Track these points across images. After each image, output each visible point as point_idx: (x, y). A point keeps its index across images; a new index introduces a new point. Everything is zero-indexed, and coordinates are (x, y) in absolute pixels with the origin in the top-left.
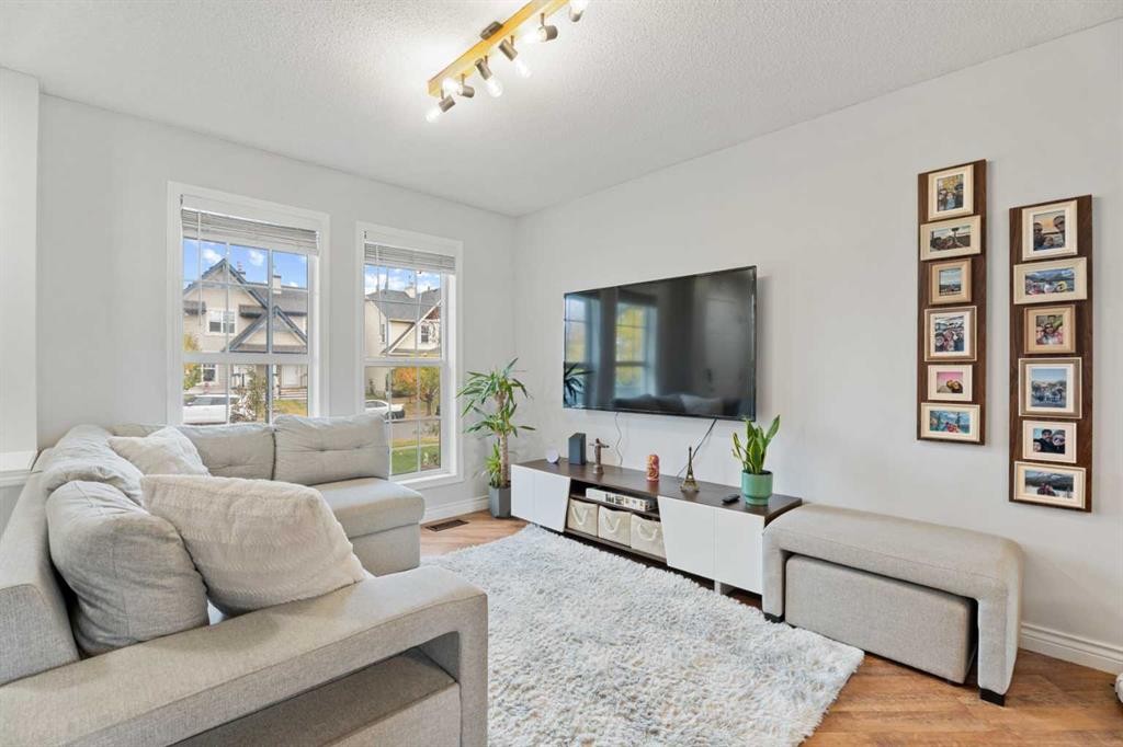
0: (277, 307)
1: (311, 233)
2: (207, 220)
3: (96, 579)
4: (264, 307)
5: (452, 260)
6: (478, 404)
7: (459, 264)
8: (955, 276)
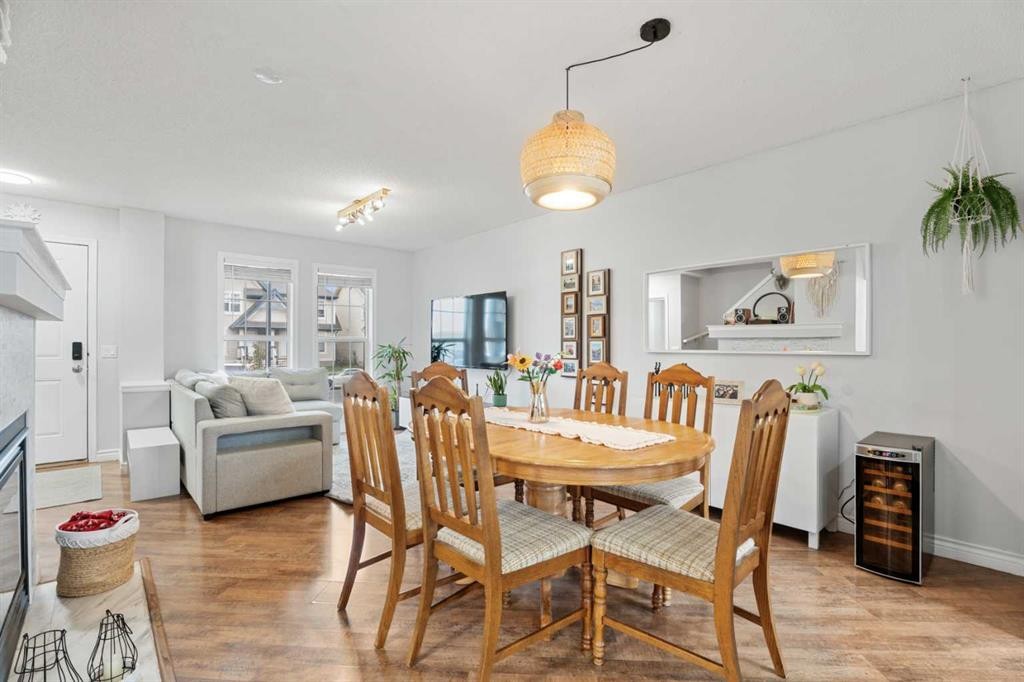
0: (275, 290)
1: (288, 271)
2: (236, 269)
3: (220, 400)
4: (265, 290)
5: (370, 280)
6: (385, 363)
7: (374, 281)
8: (571, 301)
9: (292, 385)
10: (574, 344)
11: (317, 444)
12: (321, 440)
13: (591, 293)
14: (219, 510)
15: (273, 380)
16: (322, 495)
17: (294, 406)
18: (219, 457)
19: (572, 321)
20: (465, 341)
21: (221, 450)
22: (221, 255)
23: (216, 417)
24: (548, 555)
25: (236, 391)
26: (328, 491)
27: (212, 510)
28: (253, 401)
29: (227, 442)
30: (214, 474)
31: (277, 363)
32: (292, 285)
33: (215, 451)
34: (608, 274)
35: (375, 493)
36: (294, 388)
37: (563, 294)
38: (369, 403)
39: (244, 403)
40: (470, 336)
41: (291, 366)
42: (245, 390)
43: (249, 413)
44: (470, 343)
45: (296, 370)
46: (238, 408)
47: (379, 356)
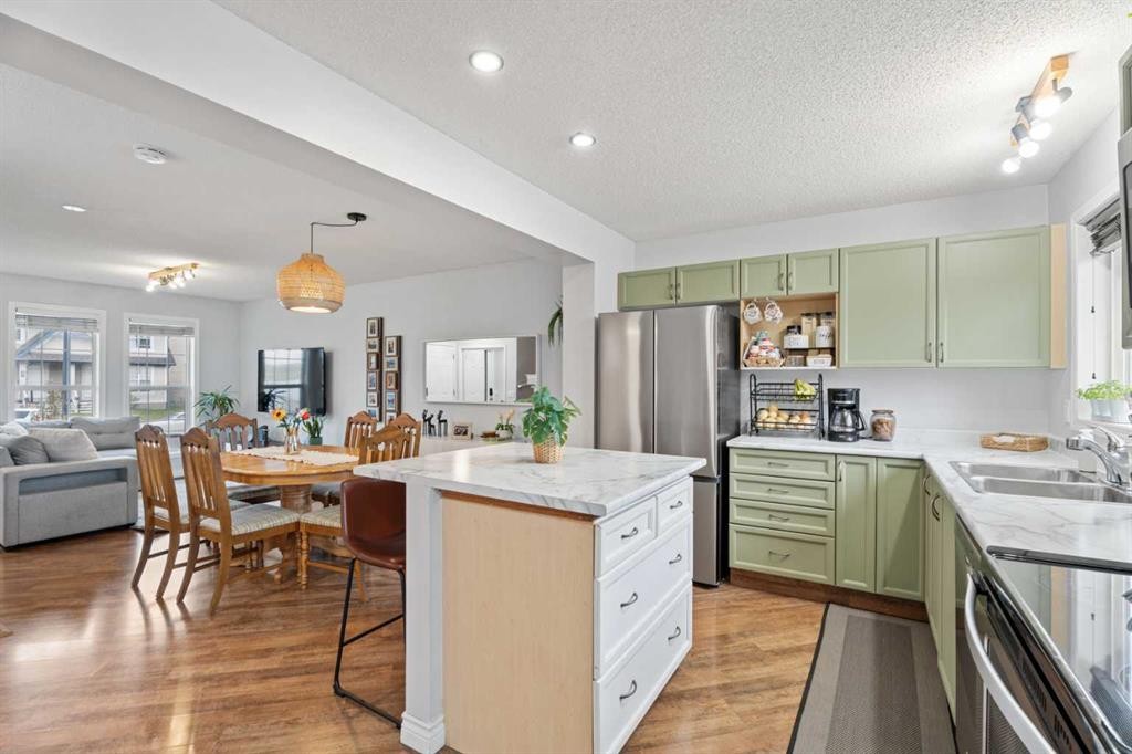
1: (93, 321)
2: (30, 319)
3: (20, 449)
5: (192, 329)
6: (209, 409)
7: (197, 332)
8: (373, 359)
9: (99, 434)
10: (375, 394)
11: (123, 485)
12: (126, 481)
13: (388, 354)
14: (21, 542)
15: (77, 430)
16: (127, 529)
17: (98, 454)
18: (21, 498)
19: (374, 375)
20: (301, 386)
21: (21, 493)
22: (12, 305)
23: (16, 464)
24: (266, 526)
25: (38, 441)
26: (133, 524)
27: (14, 542)
28: (55, 449)
29: (28, 485)
30: (16, 512)
31: (79, 406)
32: (98, 335)
33: (17, 492)
34: (399, 339)
35: (160, 504)
36: (101, 437)
37: (368, 354)
38: (154, 445)
39: (45, 451)
40: (307, 382)
41: (98, 416)
42: (46, 441)
43: (50, 460)
44: (307, 389)
45: (103, 419)
46: (39, 455)
47: (201, 403)
